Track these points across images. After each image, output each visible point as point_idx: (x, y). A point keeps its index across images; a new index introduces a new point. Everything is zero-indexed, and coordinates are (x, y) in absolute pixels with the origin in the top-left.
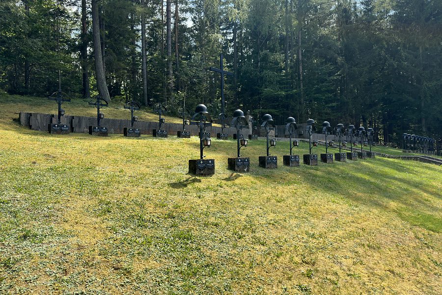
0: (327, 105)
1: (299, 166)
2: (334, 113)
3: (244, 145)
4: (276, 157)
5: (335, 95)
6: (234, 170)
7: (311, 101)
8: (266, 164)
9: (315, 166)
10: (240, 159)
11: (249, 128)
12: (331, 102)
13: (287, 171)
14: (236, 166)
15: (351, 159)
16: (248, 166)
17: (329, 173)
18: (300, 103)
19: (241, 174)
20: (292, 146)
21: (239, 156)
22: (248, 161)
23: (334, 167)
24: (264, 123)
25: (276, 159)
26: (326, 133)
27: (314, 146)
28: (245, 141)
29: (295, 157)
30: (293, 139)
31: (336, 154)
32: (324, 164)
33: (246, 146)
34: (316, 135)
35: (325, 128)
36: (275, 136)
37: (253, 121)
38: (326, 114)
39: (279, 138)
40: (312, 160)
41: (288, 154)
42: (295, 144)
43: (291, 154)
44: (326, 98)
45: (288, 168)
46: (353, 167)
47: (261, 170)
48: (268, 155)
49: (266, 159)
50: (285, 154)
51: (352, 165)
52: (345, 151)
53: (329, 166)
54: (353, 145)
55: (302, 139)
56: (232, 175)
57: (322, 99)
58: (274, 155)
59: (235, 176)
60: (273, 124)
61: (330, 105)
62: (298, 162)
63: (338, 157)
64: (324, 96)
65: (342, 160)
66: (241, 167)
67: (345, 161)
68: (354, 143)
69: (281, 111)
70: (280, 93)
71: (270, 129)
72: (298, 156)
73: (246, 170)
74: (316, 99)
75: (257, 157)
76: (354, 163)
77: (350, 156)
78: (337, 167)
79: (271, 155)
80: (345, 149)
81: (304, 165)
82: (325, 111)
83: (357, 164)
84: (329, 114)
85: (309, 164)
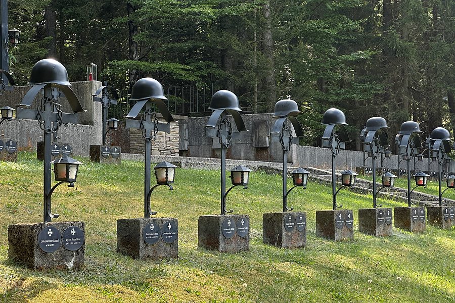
0: (343, 57)
1: (247, 249)
2: (363, 82)
3: (66, 180)
4: (174, 223)
5: (369, 27)
6: (31, 267)
7: (295, 41)
8: (141, 243)
9: (296, 251)
10: (51, 227)
11: (91, 123)
12: (356, 45)
13: (209, 266)
14: (37, 253)
15: (409, 229)
16: (80, 251)
17: (339, 273)
18: (262, 47)
19: (52, 281)
20: (229, 184)
21: (47, 217)
22: (81, 234)
23: (354, 253)
24: (138, 107)
25: (175, 228)
26: (334, 144)
27: (297, 184)
28: (68, 165)
29: (238, 220)
30: (231, 164)
31: (363, 213)
32: (327, 243)
33: (71, 182)
34: (308, 149)
35: (329, 128)
36: (181, 153)
37: (106, 100)
38: (342, 84)
39: (194, 160)
40: (288, 230)
41: (216, 213)
42: (236, 178)
43: (223, 212)
44: (340, 33)
45: (212, 256)
46: (413, 253)
47: (124, 265)
48: (147, 214)
49: (142, 227)
50: (205, 212)
51: (407, 248)
52: (389, 203)
53: (340, 251)
54: (414, 184)
55: (267, 164)
56: (19, 284)
57: (328, 36)
58: (170, 216)
59: (30, 288)
60: (167, 111)
61: (353, 56)
62: (245, 239)
63: (370, 221)
64: (333, 26)
65: (380, 230)
66: (54, 255)
67: (388, 235)
68: (417, 178)
69: (199, 68)
70: (196, 9)
71: (156, 127)
72: (247, 219)
73: (70, 265)
74: (309, 36)
75: (113, 220)
76: (414, 242)
77: (403, 218)
78: (364, 252)
79: (159, 215)
80: (391, 198)
81: (263, 246)
82: (338, 75)
83: (423, 244)
84: (350, 85)
85: (279, 245)
